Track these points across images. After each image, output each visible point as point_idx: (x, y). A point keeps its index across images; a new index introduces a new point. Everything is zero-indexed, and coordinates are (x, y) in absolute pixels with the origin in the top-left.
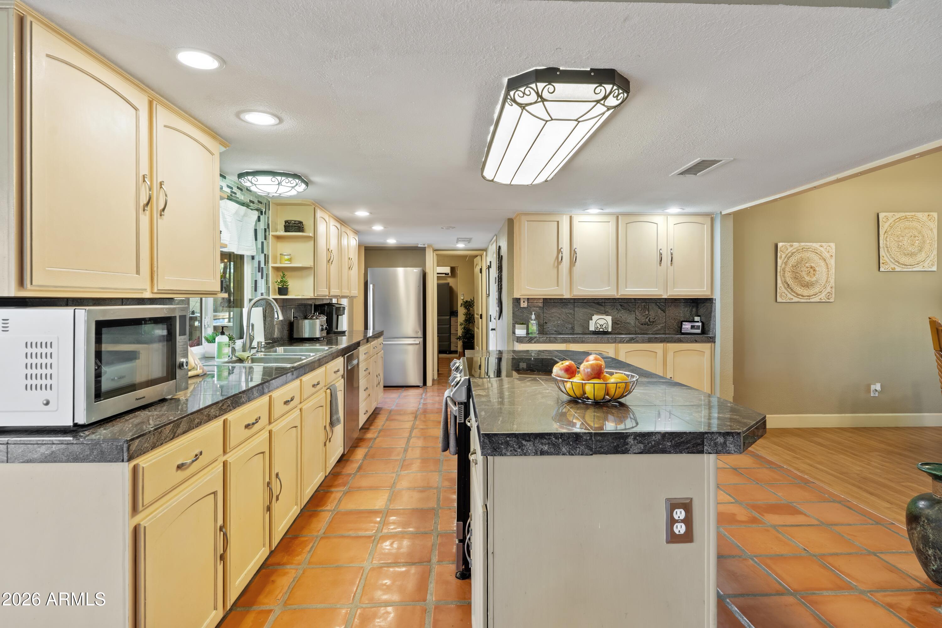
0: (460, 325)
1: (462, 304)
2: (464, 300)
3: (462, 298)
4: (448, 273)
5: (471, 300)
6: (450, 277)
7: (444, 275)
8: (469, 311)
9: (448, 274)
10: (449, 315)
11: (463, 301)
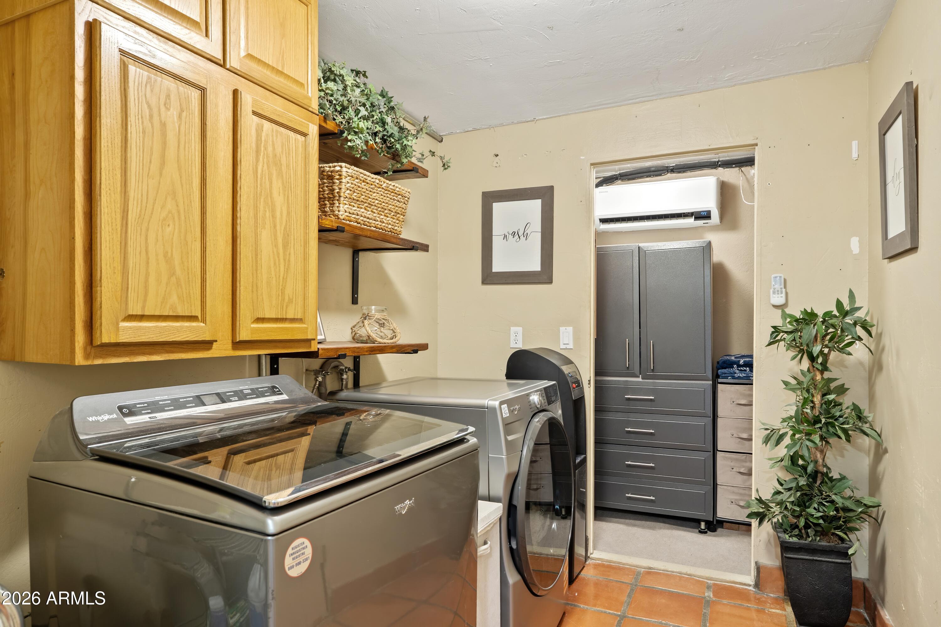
0: (767, 440)
1: (776, 330)
2: (788, 311)
3: (779, 300)
4: (709, 212)
5: (839, 304)
6: (714, 228)
7: (690, 221)
8: (825, 368)
9: (706, 216)
10: (709, 374)
11: (785, 316)
